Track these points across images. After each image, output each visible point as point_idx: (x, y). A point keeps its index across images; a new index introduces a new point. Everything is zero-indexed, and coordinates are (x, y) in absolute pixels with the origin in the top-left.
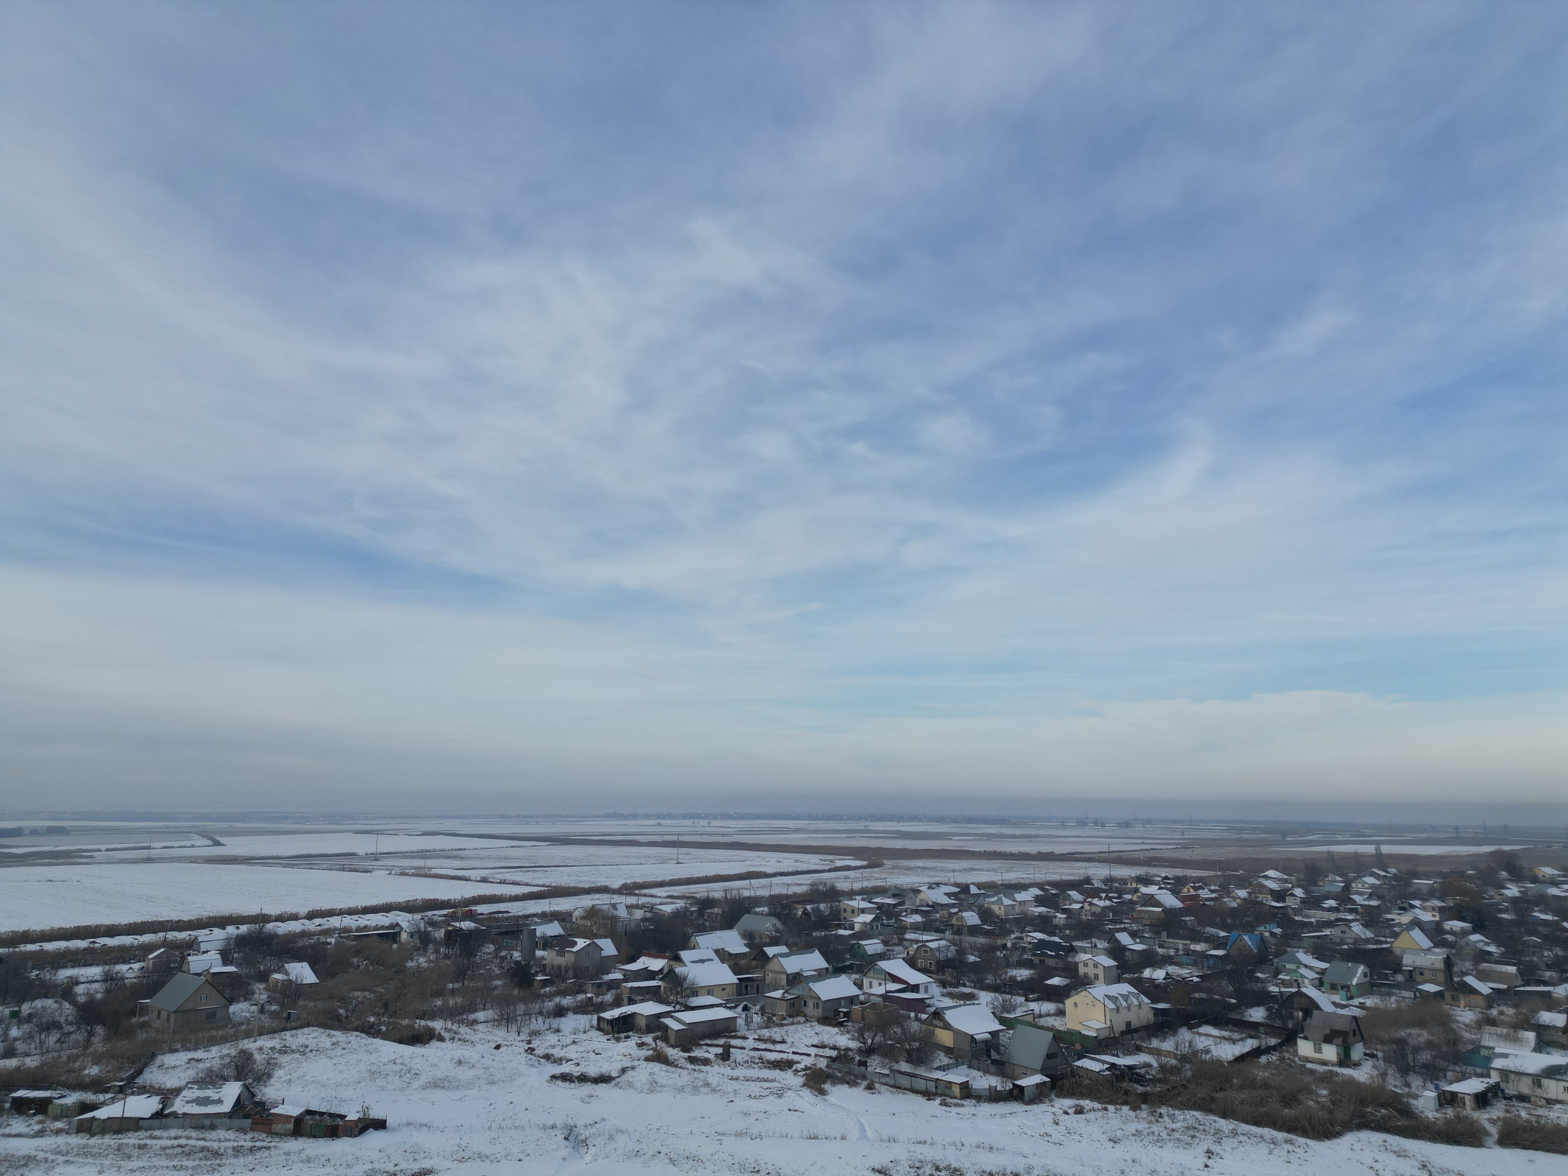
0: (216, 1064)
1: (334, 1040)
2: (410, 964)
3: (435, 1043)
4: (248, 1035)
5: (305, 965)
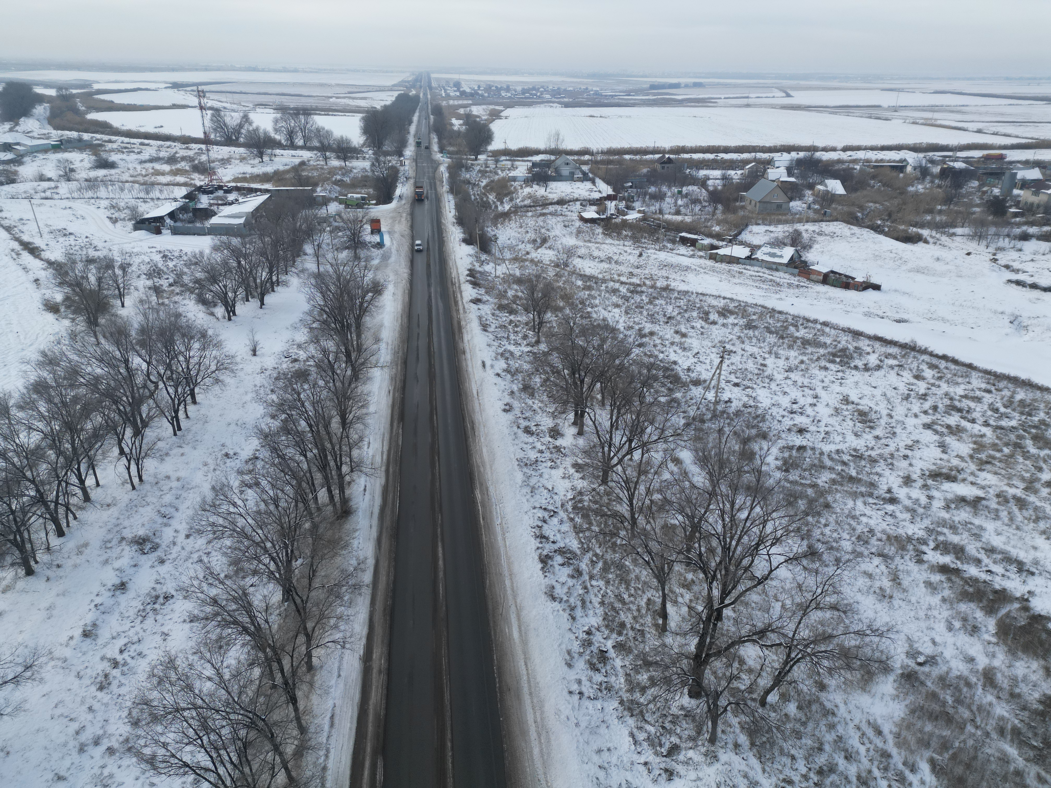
0: (781, 235)
1: (853, 232)
2: (911, 189)
3: (921, 244)
4: (800, 221)
5: (838, 182)
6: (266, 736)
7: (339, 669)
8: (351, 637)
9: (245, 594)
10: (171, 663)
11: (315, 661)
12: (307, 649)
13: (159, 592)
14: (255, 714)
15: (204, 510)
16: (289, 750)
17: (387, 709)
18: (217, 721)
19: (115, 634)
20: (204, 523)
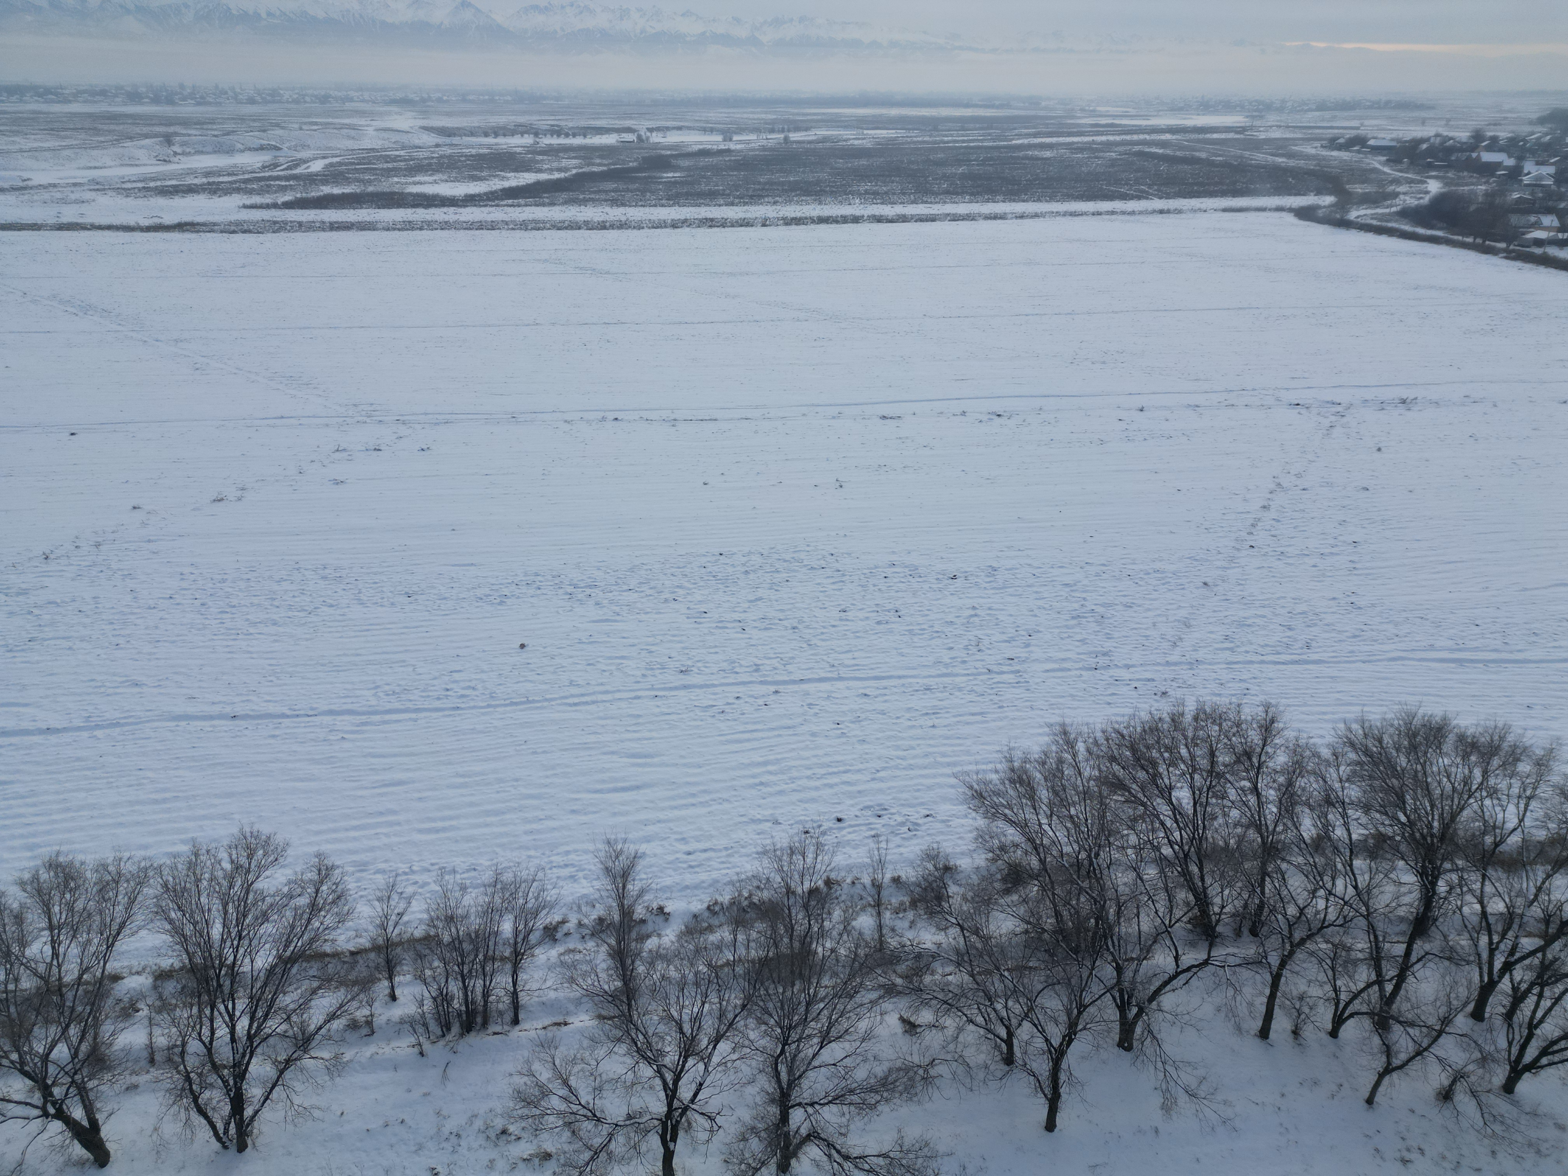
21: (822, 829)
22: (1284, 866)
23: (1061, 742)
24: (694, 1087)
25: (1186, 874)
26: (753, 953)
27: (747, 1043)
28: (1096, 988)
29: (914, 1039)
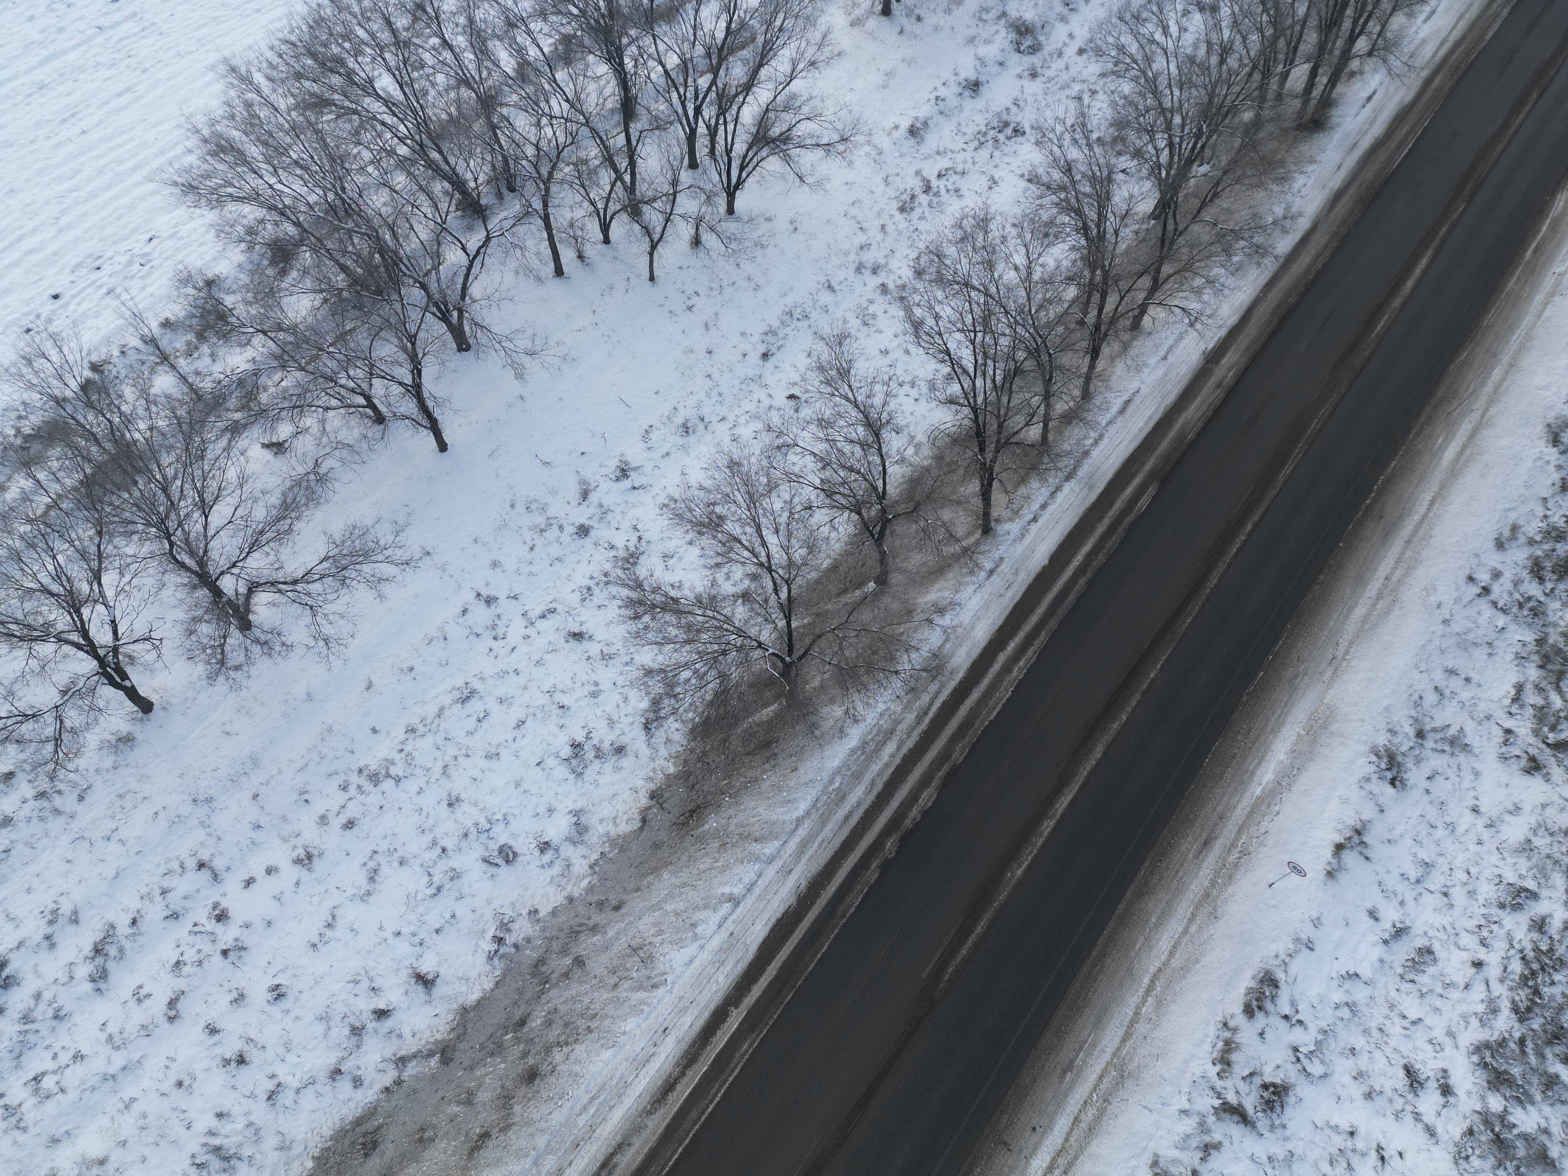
6: (1043, 376)
7: (1170, 349)
8: (1209, 317)
9: (1110, 180)
10: (983, 222)
11: (1146, 320)
12: (1146, 299)
13: (1012, 118)
14: (1044, 342)
15: (1121, 19)
16: (1060, 407)
17: (1199, 435)
18: (1001, 325)
19: (942, 149)
20: (1111, 40)
21: (43, 318)
22: (505, 111)
23: (235, 82)
24: (108, 629)
25: (430, 164)
26: (68, 482)
27: (129, 560)
28: (414, 315)
29: (287, 455)
